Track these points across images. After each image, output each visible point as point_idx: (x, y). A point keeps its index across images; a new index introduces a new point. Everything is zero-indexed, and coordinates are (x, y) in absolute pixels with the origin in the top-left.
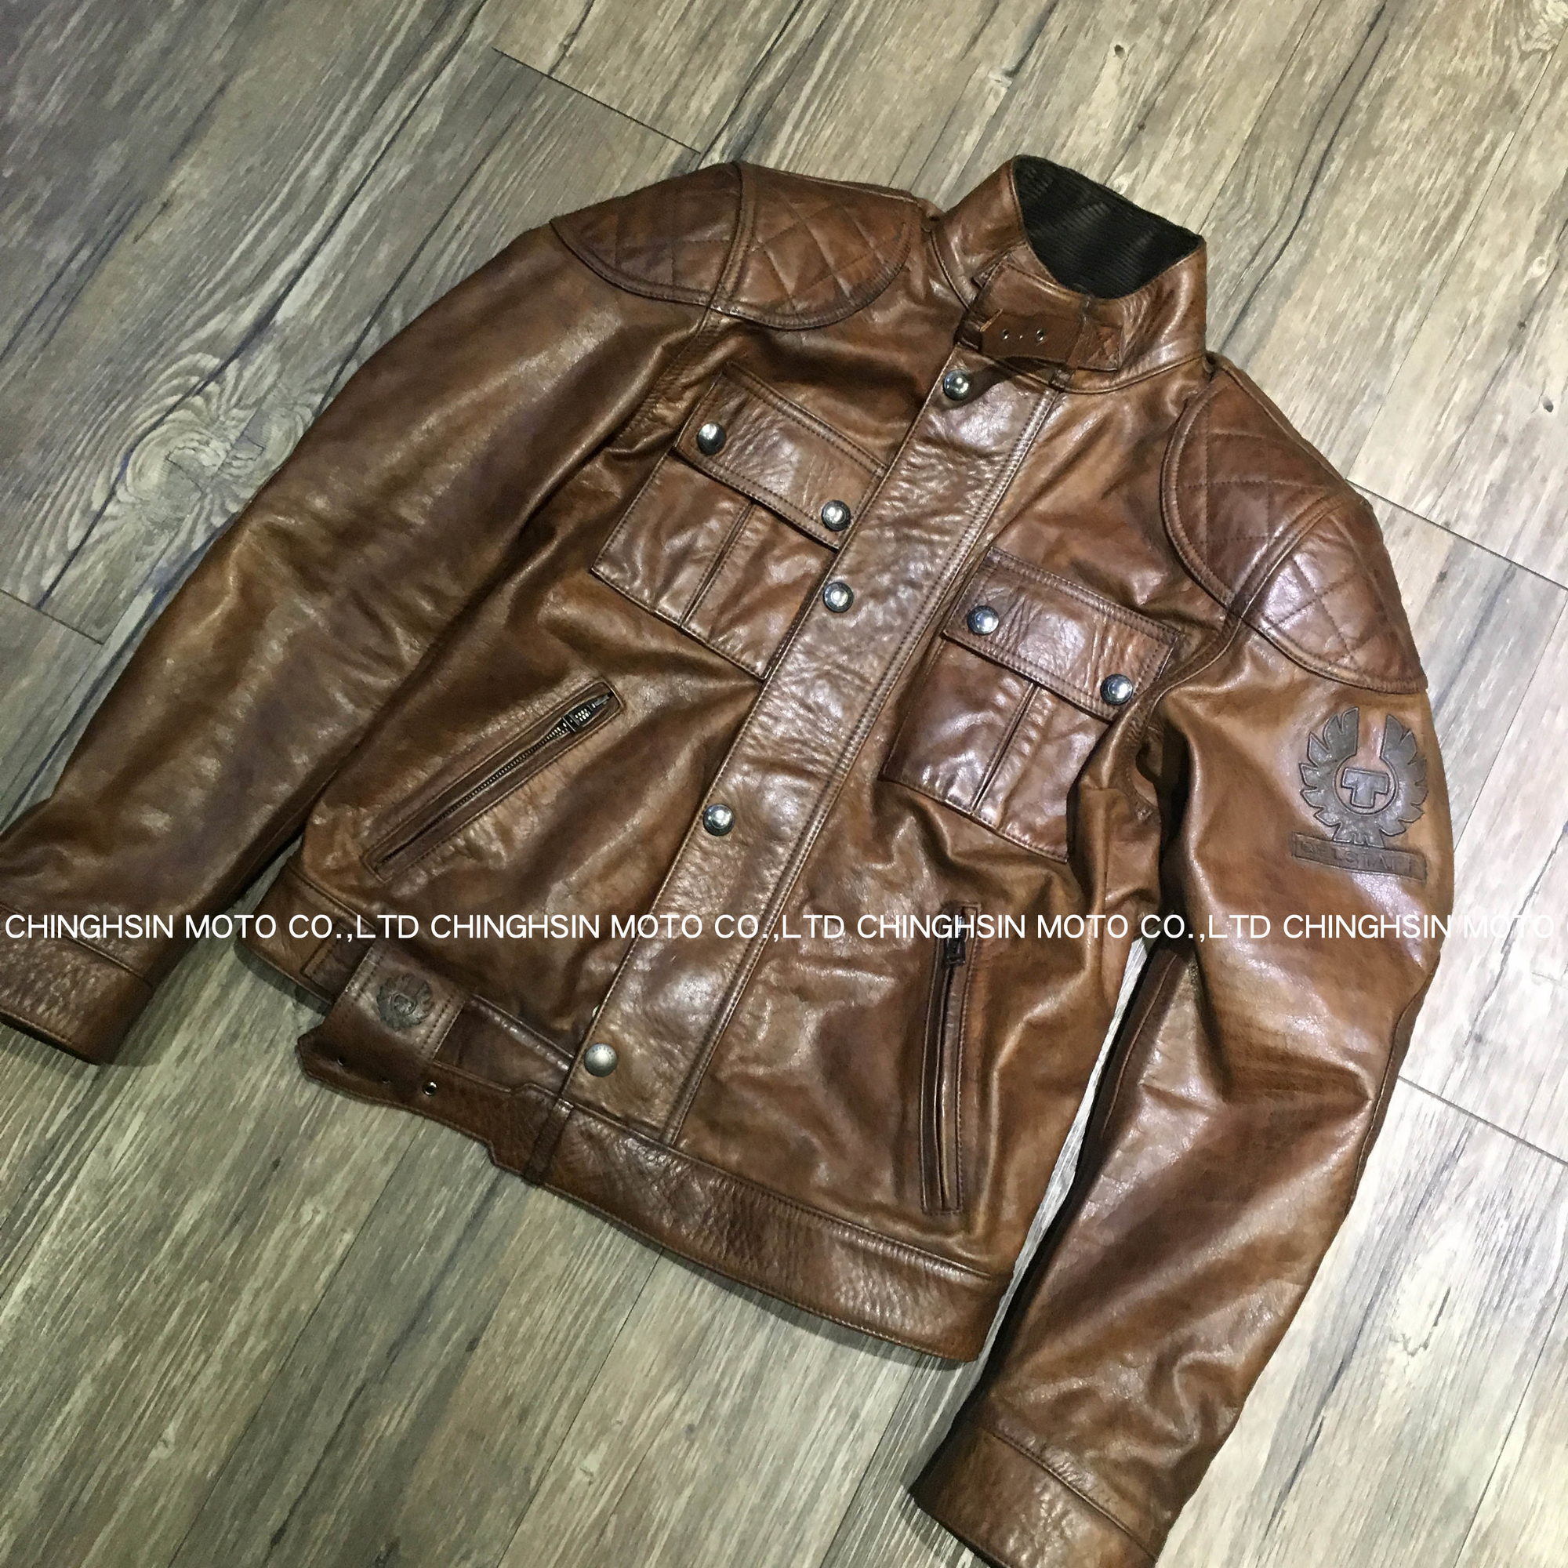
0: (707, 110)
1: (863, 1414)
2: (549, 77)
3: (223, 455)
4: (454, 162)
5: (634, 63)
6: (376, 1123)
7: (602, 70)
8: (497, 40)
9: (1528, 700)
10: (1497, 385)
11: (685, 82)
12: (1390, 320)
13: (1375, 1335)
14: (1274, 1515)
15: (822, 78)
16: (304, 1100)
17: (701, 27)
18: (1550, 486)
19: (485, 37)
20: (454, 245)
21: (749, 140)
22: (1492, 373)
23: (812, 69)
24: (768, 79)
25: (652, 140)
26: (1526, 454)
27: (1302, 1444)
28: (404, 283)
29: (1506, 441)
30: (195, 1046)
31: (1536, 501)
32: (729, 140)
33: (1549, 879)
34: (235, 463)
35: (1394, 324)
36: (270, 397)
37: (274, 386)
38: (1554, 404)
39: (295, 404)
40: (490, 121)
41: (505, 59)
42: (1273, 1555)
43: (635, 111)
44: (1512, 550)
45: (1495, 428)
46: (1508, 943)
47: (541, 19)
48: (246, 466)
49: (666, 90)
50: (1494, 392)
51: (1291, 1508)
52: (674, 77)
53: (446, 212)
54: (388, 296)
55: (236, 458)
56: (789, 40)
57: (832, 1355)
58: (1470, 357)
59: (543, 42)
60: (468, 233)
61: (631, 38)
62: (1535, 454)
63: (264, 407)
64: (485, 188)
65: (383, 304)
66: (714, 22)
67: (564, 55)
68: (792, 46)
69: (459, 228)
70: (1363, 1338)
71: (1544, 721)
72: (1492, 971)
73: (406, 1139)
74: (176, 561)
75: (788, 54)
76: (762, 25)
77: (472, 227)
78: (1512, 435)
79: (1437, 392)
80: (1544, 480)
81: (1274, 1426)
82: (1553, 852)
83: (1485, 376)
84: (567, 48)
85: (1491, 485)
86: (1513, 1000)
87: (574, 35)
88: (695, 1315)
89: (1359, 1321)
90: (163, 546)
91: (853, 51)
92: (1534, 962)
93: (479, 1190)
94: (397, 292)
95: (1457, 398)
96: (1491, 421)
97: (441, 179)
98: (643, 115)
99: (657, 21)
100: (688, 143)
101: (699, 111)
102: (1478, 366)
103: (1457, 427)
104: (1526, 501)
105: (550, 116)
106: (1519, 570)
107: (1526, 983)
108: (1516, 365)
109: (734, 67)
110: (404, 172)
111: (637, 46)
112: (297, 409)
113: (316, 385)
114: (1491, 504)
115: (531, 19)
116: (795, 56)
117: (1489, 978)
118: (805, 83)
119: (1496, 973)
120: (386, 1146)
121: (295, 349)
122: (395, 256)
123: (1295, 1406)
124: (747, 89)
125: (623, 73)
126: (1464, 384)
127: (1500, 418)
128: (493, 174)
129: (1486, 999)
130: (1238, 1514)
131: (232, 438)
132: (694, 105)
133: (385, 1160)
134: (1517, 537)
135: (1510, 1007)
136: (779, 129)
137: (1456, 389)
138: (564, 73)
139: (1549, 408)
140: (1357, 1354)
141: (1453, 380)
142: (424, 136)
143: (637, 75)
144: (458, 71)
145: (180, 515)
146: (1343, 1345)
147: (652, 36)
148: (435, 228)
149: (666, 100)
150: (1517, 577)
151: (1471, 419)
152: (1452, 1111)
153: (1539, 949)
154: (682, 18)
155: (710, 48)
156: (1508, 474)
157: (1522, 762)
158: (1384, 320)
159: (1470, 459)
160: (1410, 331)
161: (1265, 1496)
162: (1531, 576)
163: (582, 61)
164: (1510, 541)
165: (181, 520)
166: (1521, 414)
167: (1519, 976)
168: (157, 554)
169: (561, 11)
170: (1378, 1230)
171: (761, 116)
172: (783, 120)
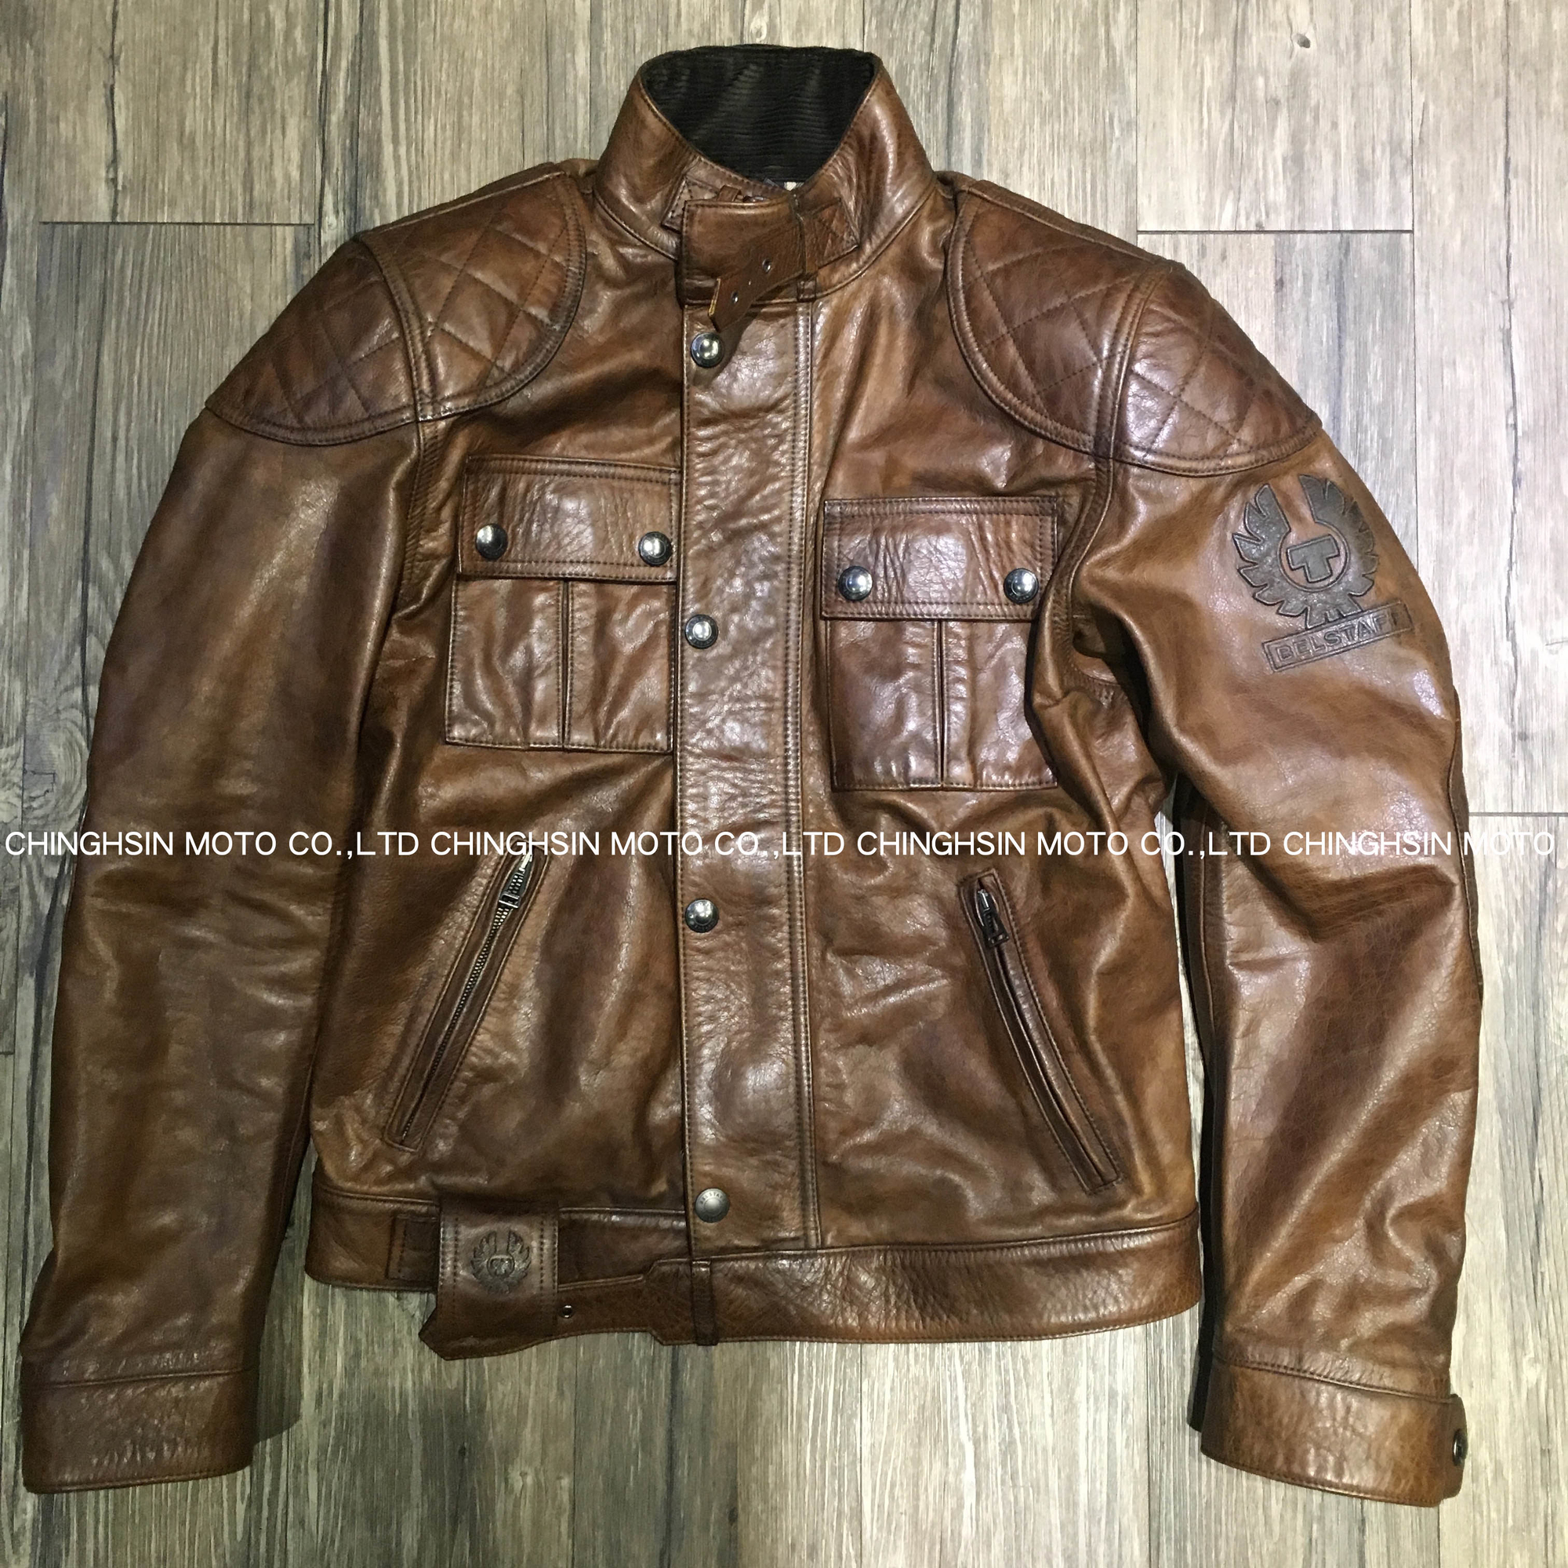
0: (295, 174)
1: (1120, 1388)
2: (114, 223)
3: (17, 802)
4: (69, 372)
5: (193, 159)
6: (534, 1364)
7: (166, 185)
8: (39, 212)
9: (1422, 366)
10: (1243, 45)
11: (256, 152)
12: (1102, 31)
13: (1554, 1069)
14: (1535, 1282)
15: (394, 74)
16: (455, 1381)
17: (240, 82)
18: (1343, 127)
19: (25, 216)
20: (121, 458)
21: (356, 184)
22: (1231, 36)
23: (379, 70)
24: (339, 104)
25: (258, 233)
26: (1304, 108)
27: (1530, 1203)
28: (93, 528)
29: (1277, 103)
30: (325, 1386)
31: (1337, 155)
32: (336, 194)
33: (1520, 541)
34: (35, 805)
35: (1108, 32)
36: (29, 718)
37: (26, 703)
38: (1308, 36)
39: (58, 711)
40: (81, 305)
41: (59, 228)
42: (1551, 1316)
43: (222, 215)
44: (1336, 218)
45: (1261, 94)
46: (1510, 627)
47: (71, 161)
48: (47, 802)
49: (241, 172)
50: (1243, 58)
51: (1547, 1266)
52: (242, 154)
53: (93, 426)
54: (86, 551)
55: (33, 799)
56: (337, 47)
57: (1065, 1352)
58: (1201, 30)
59: (87, 188)
60: (127, 440)
61: (175, 134)
62: (1313, 103)
63: (29, 731)
64: (117, 384)
65: (85, 560)
66: (249, 69)
67: (116, 192)
68: (344, 54)
69: (115, 439)
70: (1544, 1078)
71: (1446, 382)
72: (1507, 664)
73: (568, 1365)
74: (35, 933)
75: (344, 64)
76: (301, 48)
77: (128, 430)
78: (1281, 94)
79: (1186, 87)
80: (1335, 125)
81: (1499, 1200)
82: (1514, 513)
83: (1225, 43)
84: (114, 181)
85: (1285, 160)
86: (1539, 681)
87: (114, 162)
88: (922, 1380)
89: (1533, 1063)
90: (14, 926)
91: (411, 26)
92: (1542, 633)
93: (662, 1376)
94: (92, 540)
95: (1208, 82)
96: (1254, 89)
97: (67, 395)
98: (233, 213)
99: (191, 102)
100: (295, 220)
101: (287, 177)
102: (1214, 36)
103: (1222, 113)
104: (1327, 159)
105: (139, 265)
106: (1354, 237)
107: (1544, 658)
108: (1252, 13)
109: (299, 109)
110: (26, 407)
111: (185, 141)
112: (63, 716)
113: (67, 681)
114: (1294, 180)
115: (61, 166)
116: (353, 63)
117: (1506, 670)
118: (378, 89)
119: (1512, 663)
120: (555, 1383)
121: (26, 655)
122: (68, 503)
123: (1510, 1174)
124: (323, 123)
125: (187, 178)
126: (1208, 63)
127: (1260, 82)
128: (117, 363)
129: (1513, 694)
130: (1503, 1298)
131: (16, 780)
132: (278, 173)
133: (561, 1393)
134: (1335, 201)
135: (1540, 691)
136: (380, 153)
137: (1202, 74)
138: (127, 213)
139: (1305, 43)
140: (1545, 1094)
141: (1195, 65)
142: (24, 357)
143: (203, 172)
144: (19, 266)
145: (12, 885)
146: (1528, 1094)
147: (195, 121)
148: (91, 450)
149: (249, 187)
150: (1353, 245)
151: (1233, 98)
152: (1529, 820)
153: (1542, 617)
154: (215, 83)
155: (261, 101)
156: (1296, 140)
157: (1442, 436)
158: (1096, 35)
159: (1251, 141)
160: (1128, 35)
161: (1520, 1268)
162: (1365, 236)
163: (141, 187)
164: (1329, 208)
165: (16, 889)
166: (1280, 64)
167: (1534, 655)
168: (13, 934)
169: (86, 141)
170: (1511, 970)
171: (353, 150)
172: (379, 140)
